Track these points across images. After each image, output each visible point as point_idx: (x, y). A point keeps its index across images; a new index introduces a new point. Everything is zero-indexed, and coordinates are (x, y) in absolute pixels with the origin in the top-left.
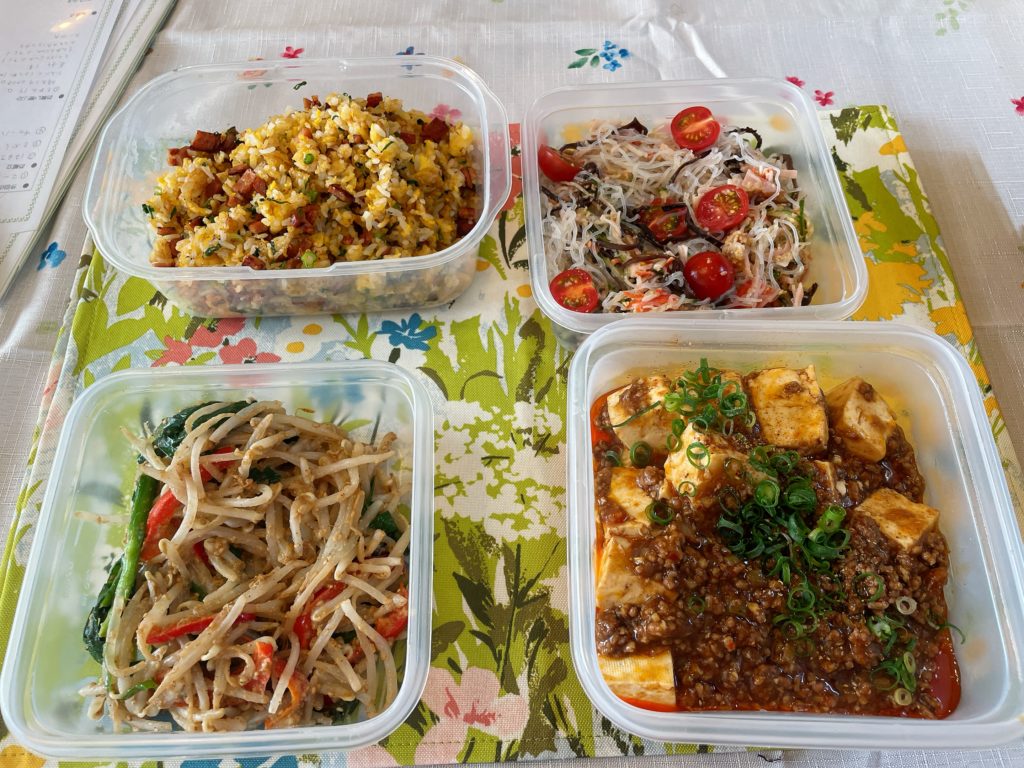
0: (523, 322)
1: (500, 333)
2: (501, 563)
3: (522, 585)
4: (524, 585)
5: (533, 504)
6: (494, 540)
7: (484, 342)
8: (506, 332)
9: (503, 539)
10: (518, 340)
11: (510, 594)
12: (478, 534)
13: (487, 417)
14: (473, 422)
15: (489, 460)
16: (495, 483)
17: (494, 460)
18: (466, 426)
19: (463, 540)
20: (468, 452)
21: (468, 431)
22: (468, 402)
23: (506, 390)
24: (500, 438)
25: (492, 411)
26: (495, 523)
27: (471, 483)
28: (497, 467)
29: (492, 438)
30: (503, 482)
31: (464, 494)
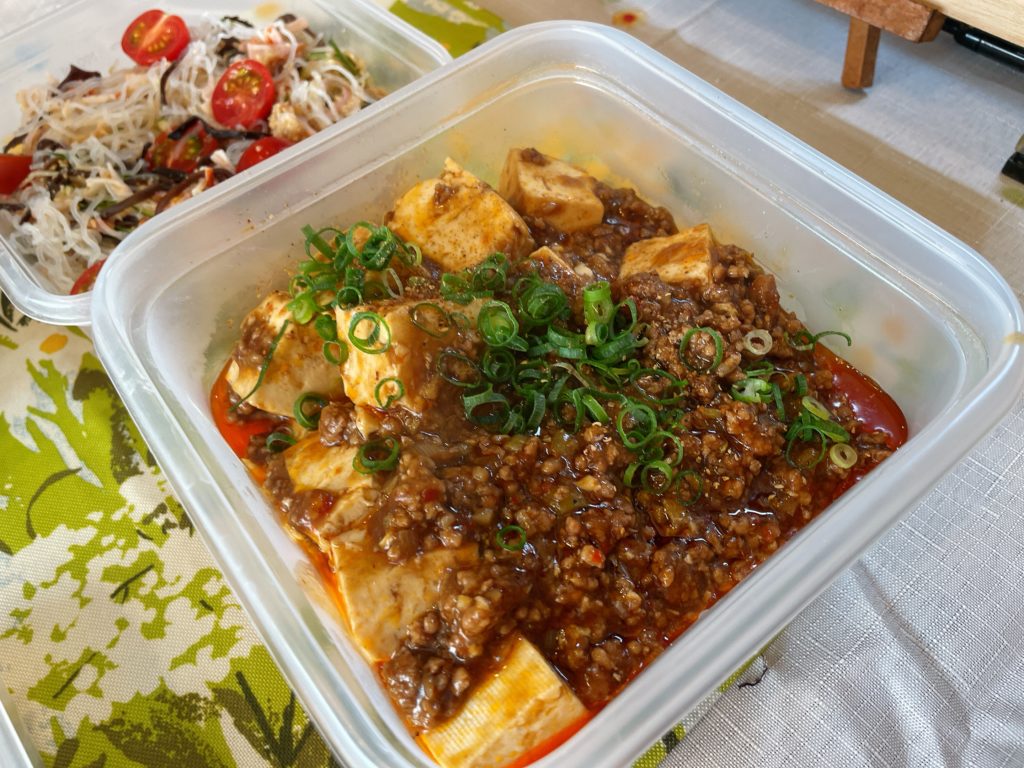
0: (72, 381)
1: (45, 416)
2: (226, 721)
3: (277, 727)
4: (280, 724)
5: (226, 600)
6: (195, 696)
7: (28, 442)
8: (52, 409)
9: (209, 684)
10: (76, 408)
11: (265, 754)
12: (165, 707)
13: (85, 535)
14: (70, 557)
15: (123, 592)
16: (150, 615)
17: (130, 586)
18: (60, 571)
19: (148, 733)
20: (84, 602)
21: (67, 575)
22: (46, 534)
23: (95, 481)
24: (124, 549)
25: (92, 523)
26: (185, 670)
27: (114, 643)
28: (143, 591)
29: (112, 558)
30: (161, 605)
31: (111, 666)
